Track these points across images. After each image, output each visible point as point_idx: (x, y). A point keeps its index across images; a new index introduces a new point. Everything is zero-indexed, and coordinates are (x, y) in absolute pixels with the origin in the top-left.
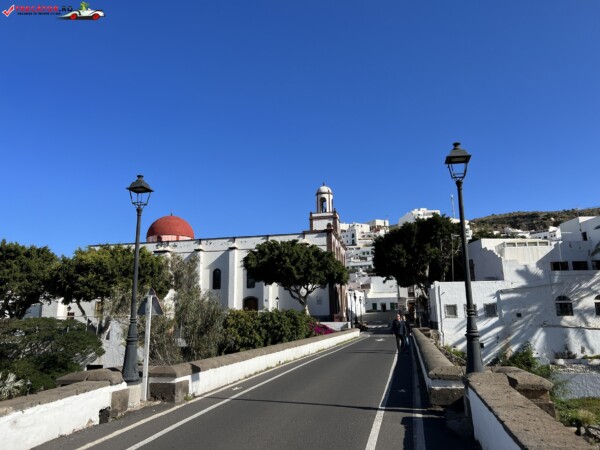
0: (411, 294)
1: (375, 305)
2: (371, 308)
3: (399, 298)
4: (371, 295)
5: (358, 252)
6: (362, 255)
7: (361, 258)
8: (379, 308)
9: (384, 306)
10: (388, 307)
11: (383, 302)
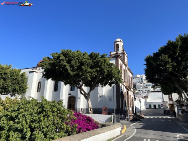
0: (171, 99)
1: (150, 106)
2: (148, 107)
3: (163, 102)
4: (148, 100)
5: (144, 85)
6: (146, 86)
7: (145, 87)
8: (153, 107)
9: (155, 106)
10: (157, 107)
11: (155, 104)
